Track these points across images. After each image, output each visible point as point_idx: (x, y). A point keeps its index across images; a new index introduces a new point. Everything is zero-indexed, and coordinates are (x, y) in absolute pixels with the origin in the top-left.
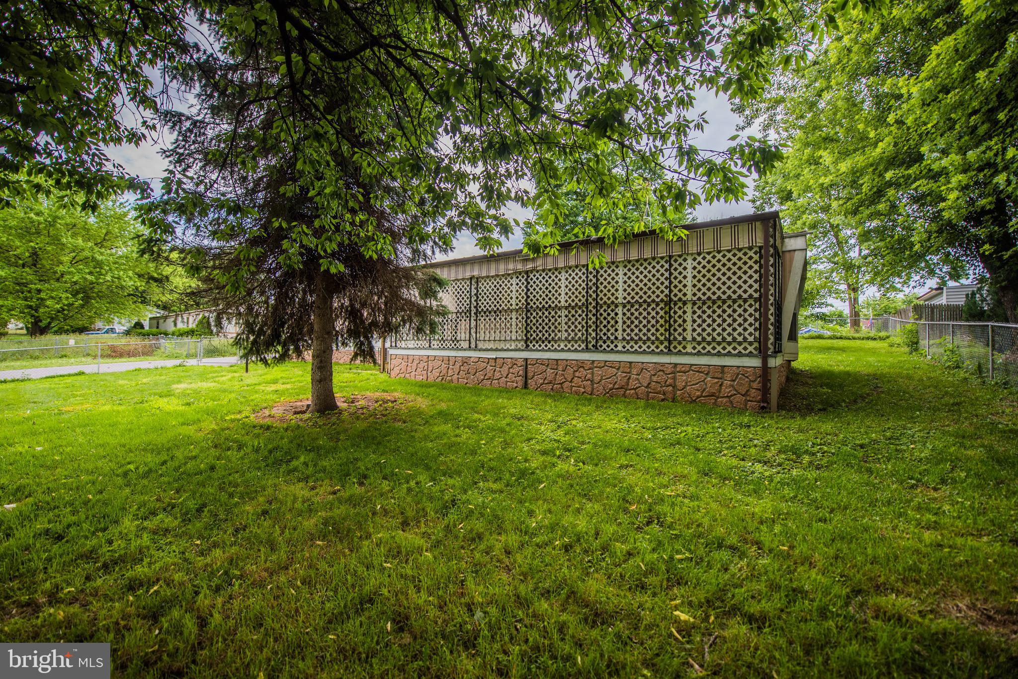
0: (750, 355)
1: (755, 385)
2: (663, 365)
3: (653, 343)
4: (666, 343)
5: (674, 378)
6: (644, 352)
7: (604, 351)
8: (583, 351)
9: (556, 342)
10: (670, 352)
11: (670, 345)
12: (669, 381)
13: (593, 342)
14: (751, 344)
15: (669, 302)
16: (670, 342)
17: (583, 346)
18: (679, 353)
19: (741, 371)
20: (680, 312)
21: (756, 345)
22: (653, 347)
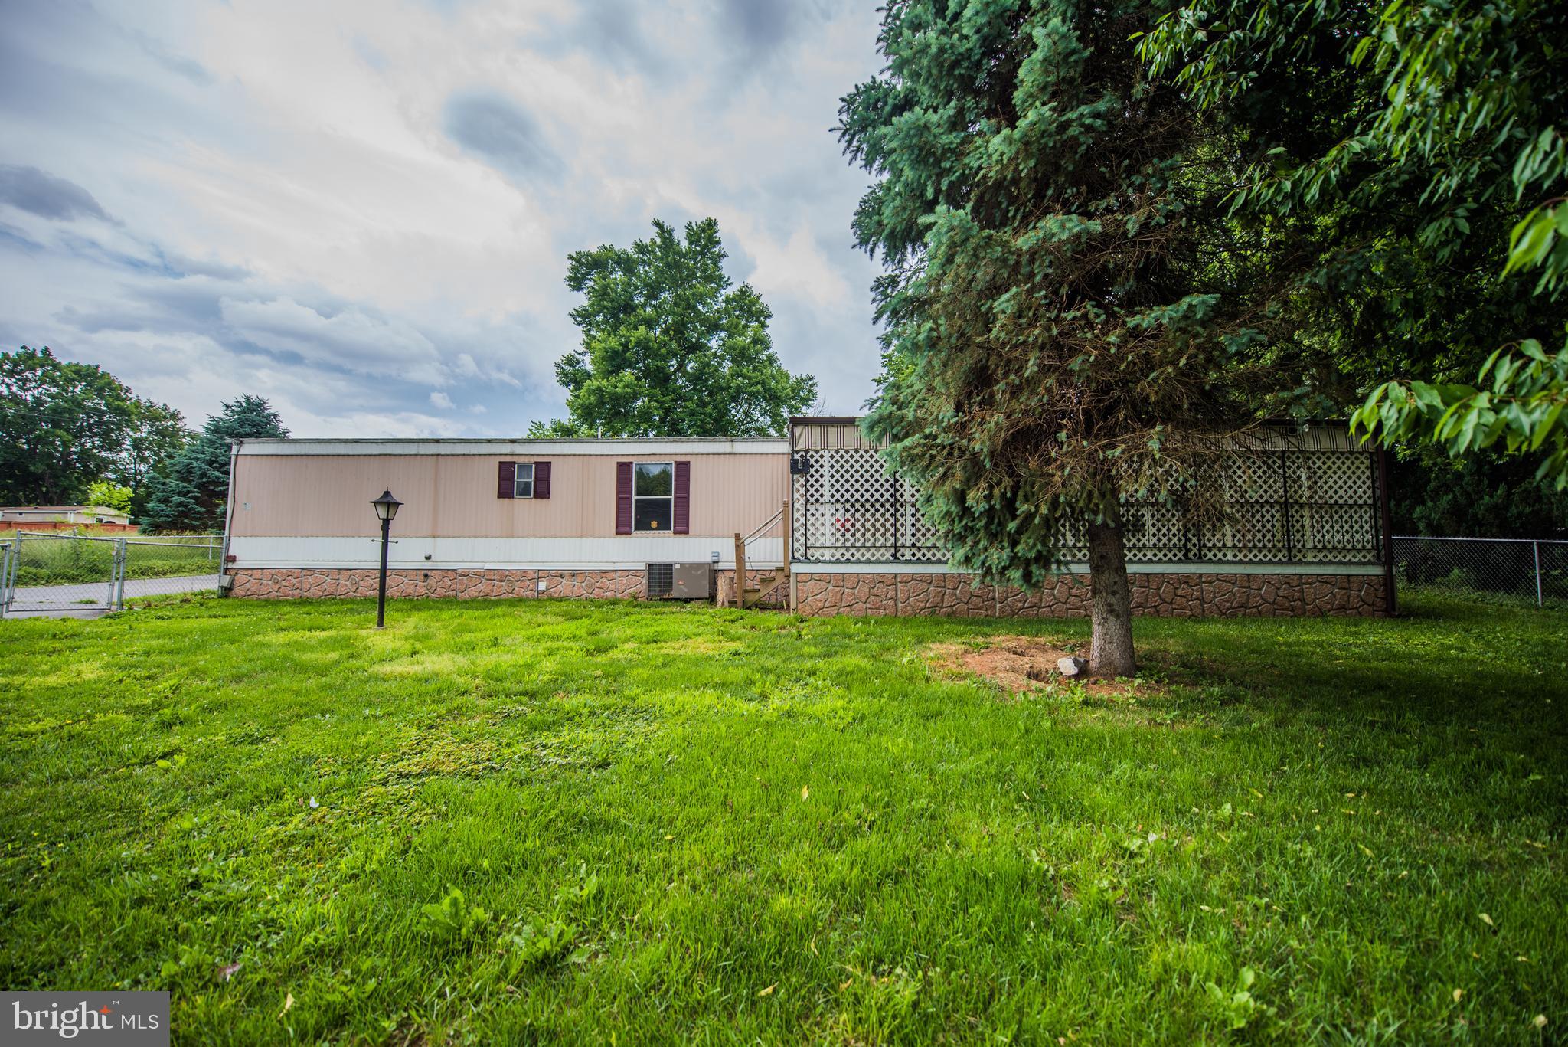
0: (1369, 563)
1: (1380, 594)
2: (1288, 576)
3: (1270, 551)
4: (1285, 552)
5: (1302, 591)
6: (1261, 562)
7: (1210, 561)
8: (1180, 561)
9: (1140, 550)
10: (1290, 562)
11: (1291, 552)
12: (1297, 595)
13: (1195, 550)
14: (1369, 551)
15: (1286, 506)
16: (1289, 550)
17: (1180, 555)
18: (1300, 563)
19: (1366, 580)
20: (1297, 516)
21: (1374, 552)
22: (1270, 556)
